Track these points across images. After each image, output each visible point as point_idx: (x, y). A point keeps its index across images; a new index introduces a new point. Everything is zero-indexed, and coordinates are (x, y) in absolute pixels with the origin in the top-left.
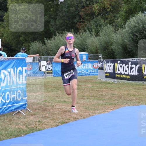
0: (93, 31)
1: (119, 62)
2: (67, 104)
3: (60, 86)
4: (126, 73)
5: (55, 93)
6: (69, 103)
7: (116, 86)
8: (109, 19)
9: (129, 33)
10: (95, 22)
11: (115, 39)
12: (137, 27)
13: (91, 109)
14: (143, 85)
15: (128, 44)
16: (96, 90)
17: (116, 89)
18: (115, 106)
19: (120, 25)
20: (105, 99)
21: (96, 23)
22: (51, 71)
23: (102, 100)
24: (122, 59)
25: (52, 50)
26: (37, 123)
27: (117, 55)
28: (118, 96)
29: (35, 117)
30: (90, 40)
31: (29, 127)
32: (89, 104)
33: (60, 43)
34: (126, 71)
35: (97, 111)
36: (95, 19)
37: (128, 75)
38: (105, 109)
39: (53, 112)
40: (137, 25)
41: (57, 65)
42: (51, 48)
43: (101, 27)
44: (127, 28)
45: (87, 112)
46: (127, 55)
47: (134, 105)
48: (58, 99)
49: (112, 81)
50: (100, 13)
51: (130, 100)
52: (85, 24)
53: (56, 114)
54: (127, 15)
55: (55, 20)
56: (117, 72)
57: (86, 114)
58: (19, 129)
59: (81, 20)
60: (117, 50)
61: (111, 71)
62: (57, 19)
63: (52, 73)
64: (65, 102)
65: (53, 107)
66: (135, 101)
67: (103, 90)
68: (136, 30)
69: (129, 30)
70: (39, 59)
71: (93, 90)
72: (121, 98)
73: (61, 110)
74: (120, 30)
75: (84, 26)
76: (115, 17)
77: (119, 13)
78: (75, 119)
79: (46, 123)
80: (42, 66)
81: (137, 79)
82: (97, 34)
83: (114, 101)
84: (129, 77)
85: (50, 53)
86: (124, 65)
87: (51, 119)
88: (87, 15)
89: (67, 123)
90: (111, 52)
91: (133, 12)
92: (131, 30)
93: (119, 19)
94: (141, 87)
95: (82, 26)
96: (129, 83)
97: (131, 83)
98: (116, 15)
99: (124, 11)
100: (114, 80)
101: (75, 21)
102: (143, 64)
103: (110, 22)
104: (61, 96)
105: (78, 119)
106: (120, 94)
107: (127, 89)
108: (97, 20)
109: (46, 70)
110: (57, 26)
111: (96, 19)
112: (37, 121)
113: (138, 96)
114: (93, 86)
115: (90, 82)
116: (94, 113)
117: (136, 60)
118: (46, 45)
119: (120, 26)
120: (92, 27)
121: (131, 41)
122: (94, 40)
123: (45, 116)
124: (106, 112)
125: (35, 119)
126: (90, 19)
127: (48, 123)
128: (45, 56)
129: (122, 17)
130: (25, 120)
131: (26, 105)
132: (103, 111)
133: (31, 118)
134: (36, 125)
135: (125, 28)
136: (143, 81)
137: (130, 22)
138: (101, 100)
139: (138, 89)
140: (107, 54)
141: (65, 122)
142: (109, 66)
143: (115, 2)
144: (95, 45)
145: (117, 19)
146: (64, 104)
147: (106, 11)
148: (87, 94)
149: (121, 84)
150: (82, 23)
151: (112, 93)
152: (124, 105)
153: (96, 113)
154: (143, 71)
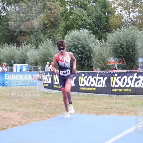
2: (6, 112)
6: (8, 111)
7: (54, 96)
8: (49, 34)
10: (34, 36)
13: (29, 117)
14: (79, 96)
16: (35, 100)
17: (53, 99)
18: (52, 114)
20: (43, 107)
21: (36, 37)
23: (41, 109)
28: (55, 106)
32: (27, 112)
35: (35, 118)
38: (42, 117)
45: (25, 119)
49: (49, 92)
52: (26, 38)
54: (65, 30)
56: (55, 83)
57: (24, 121)
59: (22, 34)
61: (50, 82)
64: (4, 110)
67: (41, 99)
72: (58, 107)
76: (54, 32)
77: (58, 28)
78: (14, 126)
81: (73, 90)
82: (37, 47)
83: (51, 109)
89: (5, 129)
91: (71, 28)
93: (58, 35)
94: (77, 97)
100: (52, 90)
101: (15, 34)
102: (79, 76)
103: (50, 37)
104: (1, 104)
105: (16, 125)
106: (57, 103)
108: (37, 34)
116: (32, 120)
124: (43, 120)
132: (40, 119)
136: (79, 92)
138: (39, 108)
139: (74, 99)
142: (48, 77)
143: (54, 18)
145: (56, 34)
146: (4, 112)
147: (46, 27)
148: (26, 103)
149: (58, 94)
150: (22, 36)
151: (49, 102)
152: (61, 113)
153: (34, 121)
154: (79, 83)
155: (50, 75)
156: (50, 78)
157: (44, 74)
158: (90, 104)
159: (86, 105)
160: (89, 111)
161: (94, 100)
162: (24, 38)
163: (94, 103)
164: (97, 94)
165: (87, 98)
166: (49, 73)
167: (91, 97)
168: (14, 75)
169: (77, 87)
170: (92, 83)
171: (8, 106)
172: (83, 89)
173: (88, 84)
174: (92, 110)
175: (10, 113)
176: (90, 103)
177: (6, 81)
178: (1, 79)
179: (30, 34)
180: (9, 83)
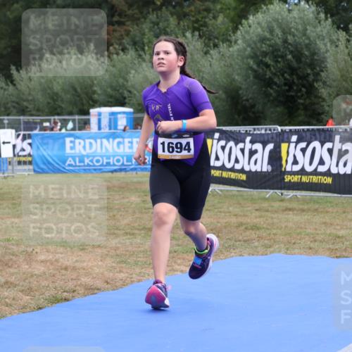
1: (217, 135)
2: (69, 249)
4: (238, 167)
8: (193, 16)
9: (247, 58)
10: (152, 25)
11: (209, 73)
12: (268, 40)
13: (136, 263)
14: (282, 200)
15: (243, 87)
19: (223, 35)
21: (156, 27)
22: (30, 159)
24: (224, 128)
25: (33, 100)
32: (130, 248)
33: (55, 80)
34: (237, 161)
36: (153, 17)
37: (242, 171)
38: (173, 264)
39: (30, 270)
40: (268, 35)
41: (45, 141)
42: (30, 94)
44: (240, 42)
45: (124, 270)
46: (239, 116)
47: (253, 255)
51: (245, 241)
52: (126, 30)
53: (38, 276)
54: (242, 6)
56: (212, 164)
57: (122, 275)
59: (116, 19)
63: (30, 163)
65: (29, 257)
66: (256, 244)
68: (264, 49)
69: (245, 49)
71: (144, 211)
73: (52, 264)
74: (223, 47)
75: (122, 35)
76: (208, 10)
78: (91, 290)
79: (7, 300)
80: (4, 143)
81: (265, 183)
84: (244, 177)
85: (27, 107)
86: (231, 144)
87: (23, 288)
88: (131, 5)
89: (66, 300)
92: (252, 48)
93: (221, 18)
94: (277, 205)
95: (117, 34)
96: (245, 194)
97: (249, 193)
98: (212, 6)
102: (283, 142)
103: (196, 25)
105: (98, 289)
106: (218, 222)
107: (237, 210)
108: (158, 18)
109: (14, 155)
111: (155, 16)
113: (268, 229)
114: (144, 202)
115: (136, 189)
116: (144, 273)
117: (263, 132)
118: (15, 85)
119: (221, 38)
120: (146, 37)
121: (251, 78)
123: (6, 283)
124: (176, 273)
126: (140, 15)
127: (14, 299)
128: (14, 115)
129: (229, 13)
135: (236, 42)
136: (281, 189)
137: (250, 26)
139: (267, 211)
141: (62, 299)
145: (215, 18)
146: (61, 250)
148: (126, 221)
149: (220, 195)
150: (116, 26)
152: (228, 253)
153: (149, 275)
154: (284, 162)
158: (316, 223)
159: (301, 228)
160: (312, 245)
161: (327, 212)
162: (122, 30)
163: (328, 221)
164: (336, 195)
165: (306, 207)
167: (318, 203)
168: (92, 141)
169: (277, 175)
170: (322, 162)
172: (295, 179)
173: (311, 163)
174: (321, 241)
175: (80, 253)
176: (314, 220)
177: (70, 159)
178: (56, 152)
179: (139, 19)
180: (78, 164)
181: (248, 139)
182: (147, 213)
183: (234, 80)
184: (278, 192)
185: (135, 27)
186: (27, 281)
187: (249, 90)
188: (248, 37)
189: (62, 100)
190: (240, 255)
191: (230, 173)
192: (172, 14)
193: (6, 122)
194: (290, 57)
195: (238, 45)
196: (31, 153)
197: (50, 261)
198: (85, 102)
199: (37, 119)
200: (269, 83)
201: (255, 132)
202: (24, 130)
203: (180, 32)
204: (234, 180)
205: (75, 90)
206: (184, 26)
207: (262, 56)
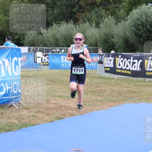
0: (93, 22)
1: (120, 56)
2: (63, 99)
3: (56, 79)
4: (128, 68)
5: (51, 86)
6: (65, 98)
7: (116, 81)
8: (111, 10)
9: (132, 26)
10: (95, 13)
11: (117, 32)
12: (140, 19)
13: (89, 105)
14: (145, 82)
15: (130, 37)
16: (95, 86)
17: (116, 85)
18: (114, 102)
19: (123, 17)
20: (104, 95)
21: (97, 13)
22: (47, 63)
23: (101, 96)
24: (123, 53)
25: (49, 41)
26: (31, 118)
27: (117, 49)
28: (118, 93)
29: (28, 111)
30: (90, 32)
31: (22, 121)
32: (86, 99)
33: (57, 34)
34: (127, 66)
35: (95, 107)
36: (96, 10)
37: (129, 70)
38: (103, 106)
39: (48, 106)
40: (140, 18)
41: (53, 57)
42: (47, 38)
43: (102, 18)
44: (129, 20)
46: (128, 48)
47: (134, 103)
48: (54, 93)
49: (111, 77)
50: (102, 3)
51: (131, 98)
52: (85, 15)
53: (51, 109)
54: (130, 6)
55: (53, 9)
56: (117, 67)
58: (12, 123)
59: (81, 10)
60: (118, 43)
62: (55, 7)
63: (48, 65)
64: (61, 96)
65: (48, 101)
67: (102, 85)
68: (139, 23)
69: (131, 23)
70: (35, 49)
71: (91, 85)
72: (121, 95)
73: (56, 104)
74: (123, 22)
75: (83, 17)
76: (117, 8)
77: (121, 3)
78: (72, 115)
79: (40, 118)
80: (38, 57)
81: (138, 75)
82: (98, 25)
83: (113, 97)
84: (130, 73)
85: (46, 44)
86: (125, 59)
87: (46, 113)
88: (87, 5)
89: (62, 118)
90: (111, 45)
91: (137, 4)
92: (134, 23)
93: (122, 11)
94: (143, 84)
95: (82, 16)
97: (132, 79)
98: (119, 6)
99: (127, 2)
100: (114, 75)
101: (74, 10)
102: (146, 59)
103: (112, 13)
104: (57, 90)
105: (74, 115)
106: (120, 90)
107: (127, 85)
108: (98, 10)
109: (42, 62)
110: (55, 16)
112: (31, 115)
113: (139, 93)
114: (91, 81)
116: (92, 109)
117: (138, 55)
118: (42, 35)
120: (93, 17)
121: (133, 34)
122: (94, 32)
123: (39, 111)
124: (104, 109)
125: (28, 114)
126: (91, 9)
127: (42, 118)
128: (42, 47)
129: (125, 9)
130: (18, 113)
131: (20, 98)
132: (101, 107)
133: (25, 112)
134: (29, 120)
135: (128, 20)
136: (145, 78)
137: (133, 14)
138: (99, 96)
139: (139, 86)
140: (107, 48)
141: (60, 118)
142: (109, 60)
144: (95, 37)
145: (120, 10)
146: (60, 99)
147: (108, 2)
149: (121, 79)
150: (81, 13)
151: (111, 89)
152: (124, 102)
153: (94, 110)
154: (146, 67)
155: (112, 58)
156: (112, 61)
157: (105, 56)
162: (84, 15)
166: (111, 55)
169: (143, 72)
171: (65, 93)
172: (150, 74)
175: (67, 101)
177: (63, 64)
178: (57, 61)
179: (90, 10)
180: (66, 66)
181: (132, 58)
182: (93, 86)
183: (126, 35)
184: (144, 79)
185: (89, 13)
186: (47, 111)
187: (132, 39)
188: (132, 18)
189: (60, 41)
190: (129, 103)
191: (124, 71)
192: (103, 9)
193: (38, 49)
194: (148, 26)
195: (128, 21)
196: (48, 61)
197: (56, 103)
198: (69, 42)
199: (51, 48)
200: (140, 36)
201: (135, 55)
202: (45, 53)
203: (106, 16)
204: (126, 73)
205: (65, 37)
206: (108, 13)
207: (138, 26)
